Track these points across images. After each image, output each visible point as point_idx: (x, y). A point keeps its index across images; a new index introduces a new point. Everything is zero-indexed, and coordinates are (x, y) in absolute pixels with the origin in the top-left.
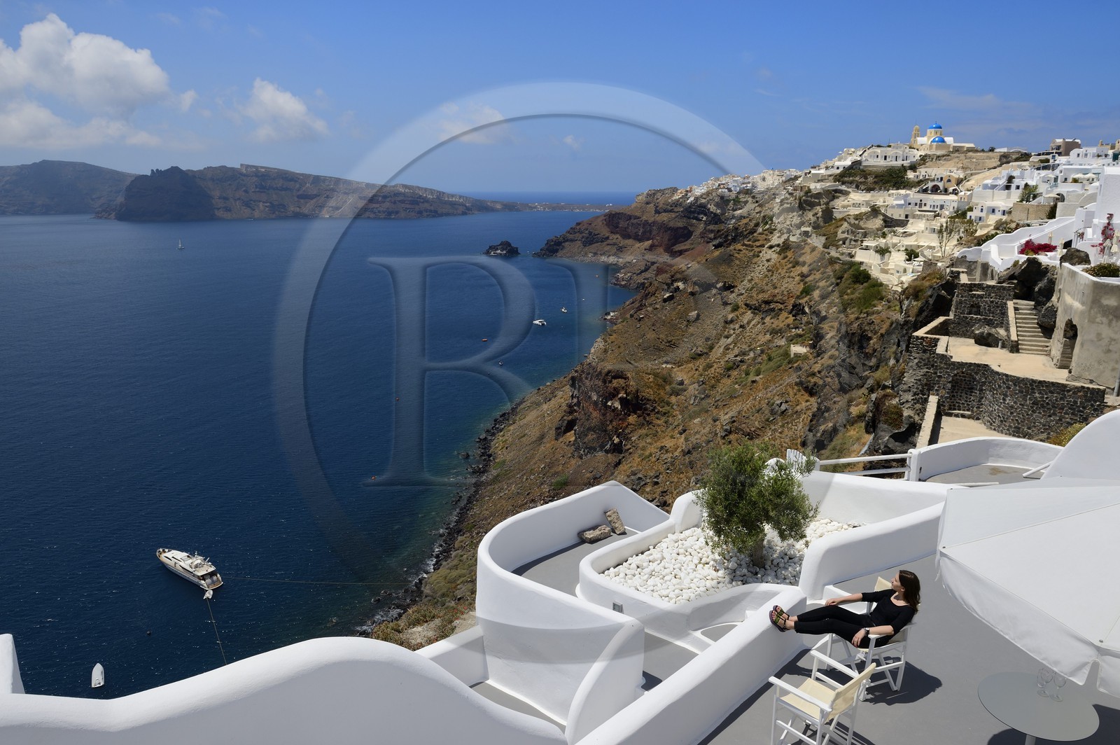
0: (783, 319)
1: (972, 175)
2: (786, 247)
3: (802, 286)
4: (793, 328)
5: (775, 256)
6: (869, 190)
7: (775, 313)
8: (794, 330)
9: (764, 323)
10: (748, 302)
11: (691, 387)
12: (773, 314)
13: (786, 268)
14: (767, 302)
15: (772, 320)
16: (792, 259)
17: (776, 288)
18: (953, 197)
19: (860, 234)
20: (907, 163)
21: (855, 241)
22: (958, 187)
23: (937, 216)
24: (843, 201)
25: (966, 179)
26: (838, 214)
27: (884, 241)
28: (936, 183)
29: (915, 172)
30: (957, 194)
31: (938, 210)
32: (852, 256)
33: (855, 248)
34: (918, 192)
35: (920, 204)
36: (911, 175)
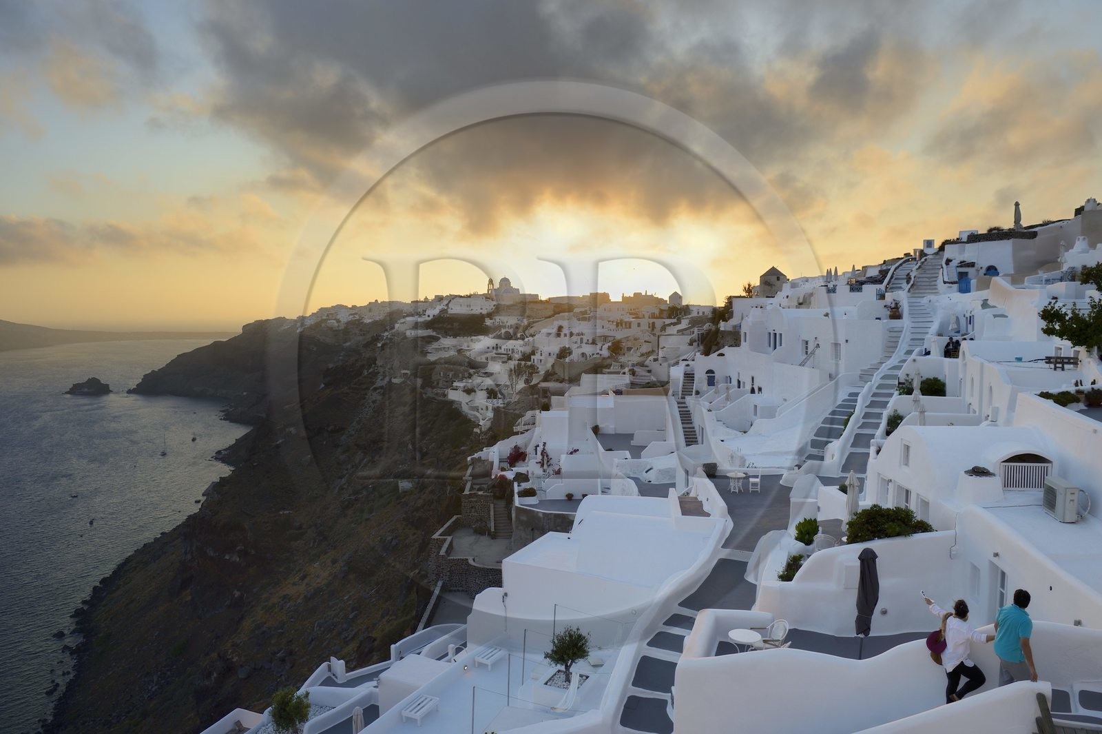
1: (534, 322)
2: (389, 388)
6: (455, 336)
7: (384, 451)
9: (374, 462)
10: (358, 443)
11: (309, 531)
12: (381, 452)
14: (375, 442)
16: (395, 400)
17: (382, 427)
18: (520, 342)
19: (451, 375)
20: (484, 312)
21: (447, 382)
22: (524, 332)
23: (510, 358)
24: (435, 345)
25: (529, 326)
26: (432, 358)
27: (470, 381)
28: (507, 330)
29: (491, 319)
30: (523, 339)
31: (510, 353)
32: (445, 395)
33: (447, 388)
34: (494, 338)
35: (497, 348)
36: (488, 322)
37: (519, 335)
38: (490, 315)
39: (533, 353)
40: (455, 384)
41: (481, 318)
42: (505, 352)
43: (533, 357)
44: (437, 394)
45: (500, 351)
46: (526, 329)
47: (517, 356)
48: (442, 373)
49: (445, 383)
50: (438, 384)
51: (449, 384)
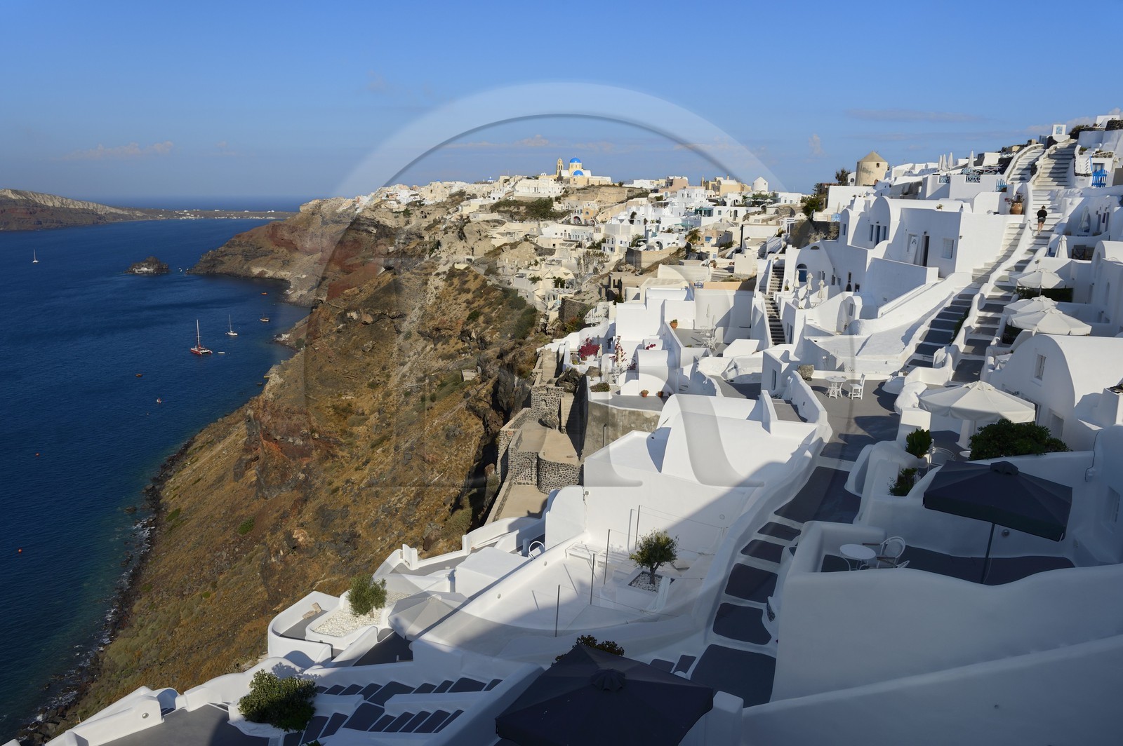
0: (454, 345)
1: (605, 208)
2: (452, 274)
3: (467, 313)
4: (462, 353)
5: (442, 284)
6: (522, 220)
7: (446, 340)
8: (463, 355)
9: (436, 350)
10: (420, 330)
11: (372, 417)
12: (444, 340)
13: (452, 295)
14: (438, 329)
15: (444, 346)
16: (457, 287)
17: (444, 315)
18: (591, 228)
19: (516, 262)
20: (553, 196)
21: (512, 269)
22: (595, 219)
23: (580, 246)
24: (502, 229)
25: (600, 211)
26: (496, 243)
27: (537, 269)
28: (577, 215)
29: (560, 203)
30: (594, 226)
31: (580, 240)
32: (509, 284)
33: (512, 275)
34: (563, 223)
35: (565, 234)
36: (557, 207)
38: (558, 199)
39: (604, 241)
40: (521, 271)
41: (549, 202)
42: (574, 239)
43: (603, 245)
44: (501, 282)
45: (568, 238)
47: (587, 243)
48: (507, 260)
50: (503, 271)
51: (514, 271)
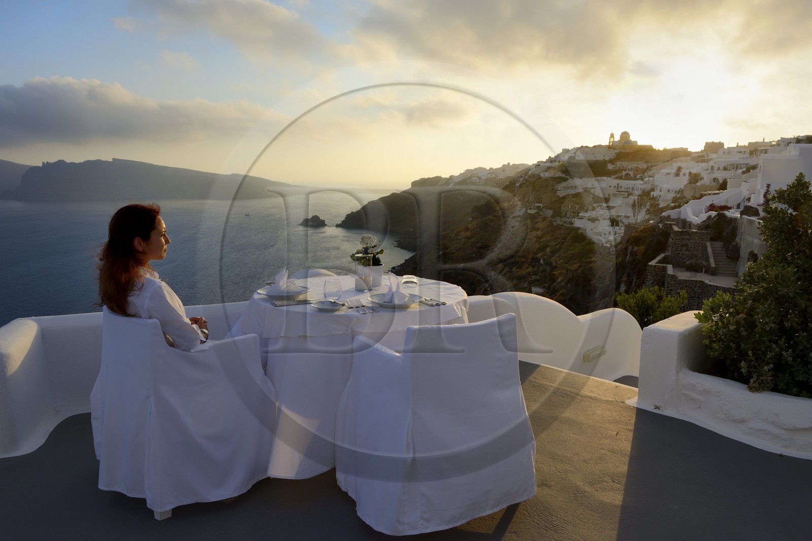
0: (525, 268)
1: (652, 166)
2: (525, 217)
3: (537, 246)
4: (532, 275)
5: (517, 224)
6: (582, 177)
7: (520, 264)
9: (512, 272)
12: (517, 265)
14: (513, 257)
15: (518, 270)
18: (640, 182)
19: (577, 208)
20: (607, 158)
21: (574, 213)
22: (643, 174)
23: (630, 194)
24: (564, 184)
25: (648, 169)
26: (561, 194)
27: (594, 212)
28: (628, 172)
29: (613, 164)
30: (642, 180)
31: (630, 190)
32: (572, 223)
33: (574, 217)
34: (616, 178)
35: (618, 187)
36: (610, 167)
37: (638, 176)
38: (612, 161)
39: (653, 190)
40: (581, 214)
41: (605, 163)
42: (625, 190)
43: (652, 193)
44: (565, 222)
45: (620, 190)
46: (645, 172)
47: (637, 193)
48: (570, 206)
49: (572, 214)
50: (566, 214)
51: (576, 214)
